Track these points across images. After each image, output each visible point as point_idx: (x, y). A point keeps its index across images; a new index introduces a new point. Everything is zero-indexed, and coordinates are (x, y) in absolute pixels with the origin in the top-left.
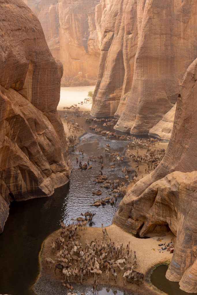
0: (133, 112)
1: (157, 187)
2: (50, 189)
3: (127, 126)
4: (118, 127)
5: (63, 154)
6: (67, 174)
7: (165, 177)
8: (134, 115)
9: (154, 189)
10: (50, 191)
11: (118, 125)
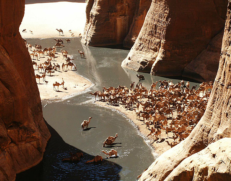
0: (156, 36)
1: (192, 166)
2: (7, 172)
3: (146, 60)
4: (129, 61)
5: (31, 109)
6: (38, 144)
7: (207, 148)
8: (158, 40)
9: (188, 170)
10: (6, 174)
11: (129, 59)
